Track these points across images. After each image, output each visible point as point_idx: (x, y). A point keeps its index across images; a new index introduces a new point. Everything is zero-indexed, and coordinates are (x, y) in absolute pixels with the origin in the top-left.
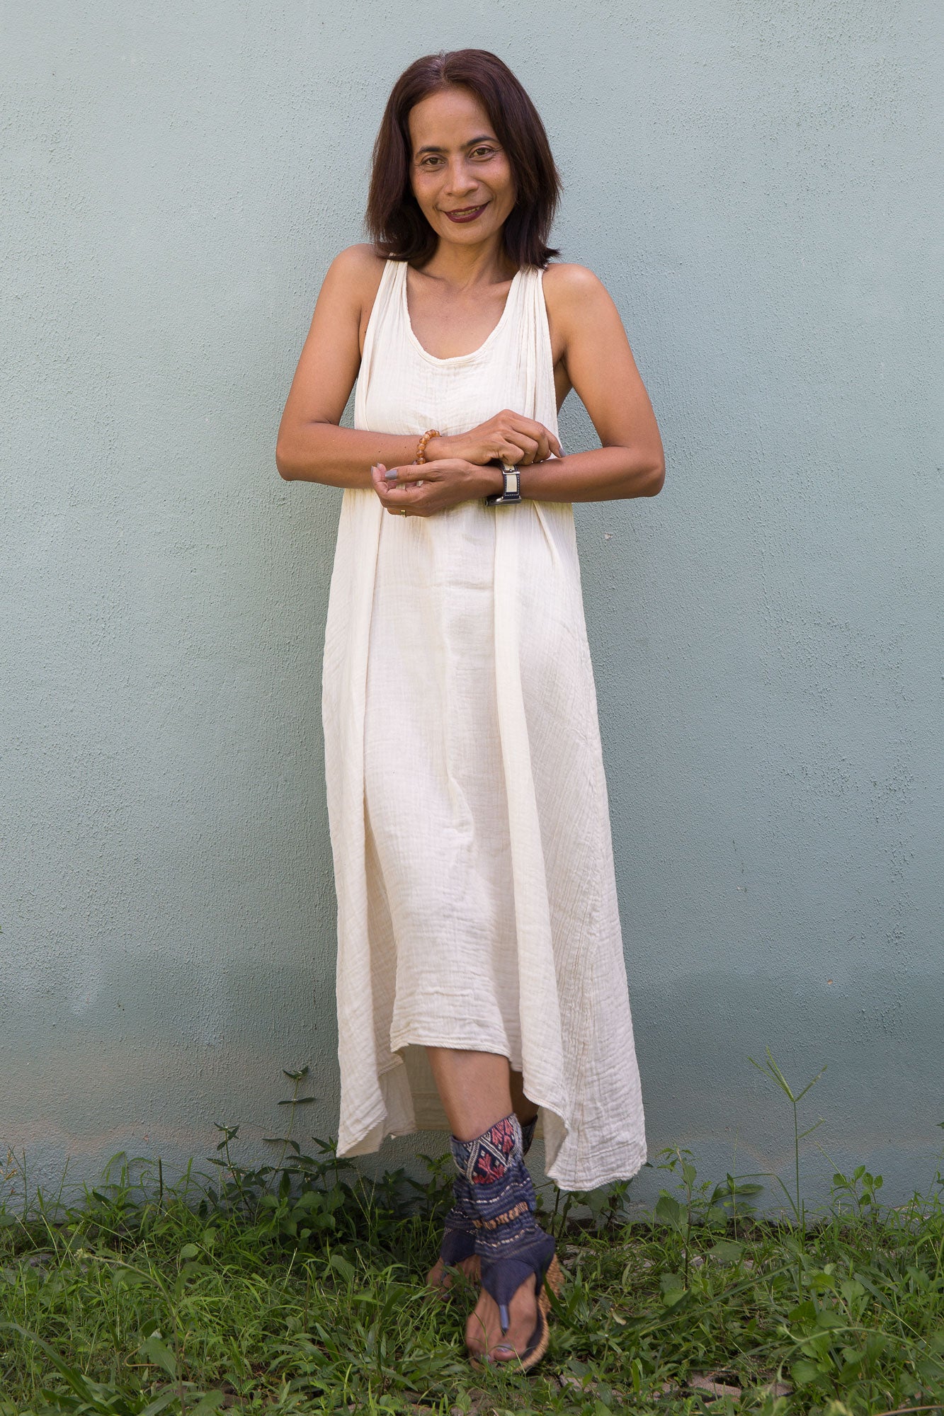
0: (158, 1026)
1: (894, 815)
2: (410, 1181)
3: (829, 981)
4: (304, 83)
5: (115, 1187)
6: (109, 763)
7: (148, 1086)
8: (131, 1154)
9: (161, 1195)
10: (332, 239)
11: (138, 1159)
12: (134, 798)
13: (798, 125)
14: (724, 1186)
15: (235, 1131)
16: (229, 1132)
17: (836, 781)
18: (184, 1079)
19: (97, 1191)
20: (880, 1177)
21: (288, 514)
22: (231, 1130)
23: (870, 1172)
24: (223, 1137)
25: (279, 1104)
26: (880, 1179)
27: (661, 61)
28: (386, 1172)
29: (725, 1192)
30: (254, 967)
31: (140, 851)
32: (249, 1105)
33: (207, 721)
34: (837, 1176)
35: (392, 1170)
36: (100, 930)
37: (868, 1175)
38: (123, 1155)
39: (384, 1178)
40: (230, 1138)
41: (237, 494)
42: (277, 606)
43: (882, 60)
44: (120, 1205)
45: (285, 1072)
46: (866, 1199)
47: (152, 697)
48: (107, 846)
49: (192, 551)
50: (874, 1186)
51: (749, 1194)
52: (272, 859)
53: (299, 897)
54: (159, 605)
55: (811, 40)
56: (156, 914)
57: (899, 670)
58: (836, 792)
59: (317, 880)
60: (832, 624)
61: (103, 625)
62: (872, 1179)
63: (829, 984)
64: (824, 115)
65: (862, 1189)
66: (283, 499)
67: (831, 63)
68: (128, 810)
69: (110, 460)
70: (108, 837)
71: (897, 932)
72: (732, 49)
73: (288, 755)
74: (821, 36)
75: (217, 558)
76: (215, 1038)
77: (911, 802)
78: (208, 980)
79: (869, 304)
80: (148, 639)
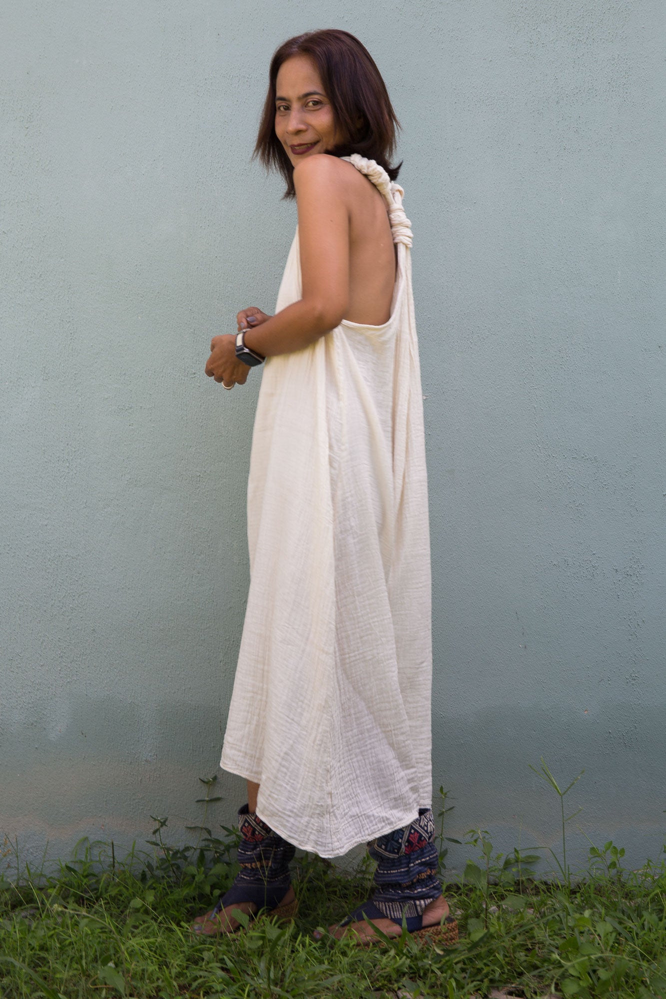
0: (110, 748)
1: (630, 593)
3: (586, 710)
4: (206, 77)
5: (81, 862)
6: (73, 562)
7: (103, 790)
8: (92, 838)
9: (114, 867)
10: (226, 188)
11: (97, 841)
12: (91, 586)
13: (557, 103)
14: (512, 856)
15: (165, 822)
16: (161, 822)
17: (589, 569)
18: (129, 785)
19: (68, 865)
20: (623, 849)
21: (198, 384)
23: (616, 846)
24: (157, 825)
25: (196, 802)
26: (623, 851)
29: (513, 861)
30: (177, 705)
31: (95, 624)
32: (175, 803)
33: (142, 531)
34: (593, 849)
36: (68, 680)
37: (615, 848)
38: (86, 839)
40: (162, 826)
41: (161, 370)
42: (191, 449)
43: (617, 56)
44: (85, 874)
45: (200, 779)
46: (613, 865)
47: (103, 515)
48: (72, 621)
49: (130, 411)
50: (619, 855)
51: (530, 862)
52: (189, 629)
53: (208, 655)
54: (107, 450)
55: (566, 42)
56: (107, 669)
57: (633, 490)
58: (589, 577)
59: (221, 644)
60: (585, 458)
61: (68, 465)
62: (617, 851)
63: (586, 713)
64: (576, 95)
65: (610, 858)
66: (194, 374)
67: (581, 58)
68: (87, 595)
69: (71, 347)
70: (73, 614)
71: (633, 675)
72: (510, 49)
73: (200, 555)
74: (573, 39)
75: (148, 416)
76: (151, 756)
77: (642, 584)
78: (145, 715)
79: (609, 230)
80: (99, 474)
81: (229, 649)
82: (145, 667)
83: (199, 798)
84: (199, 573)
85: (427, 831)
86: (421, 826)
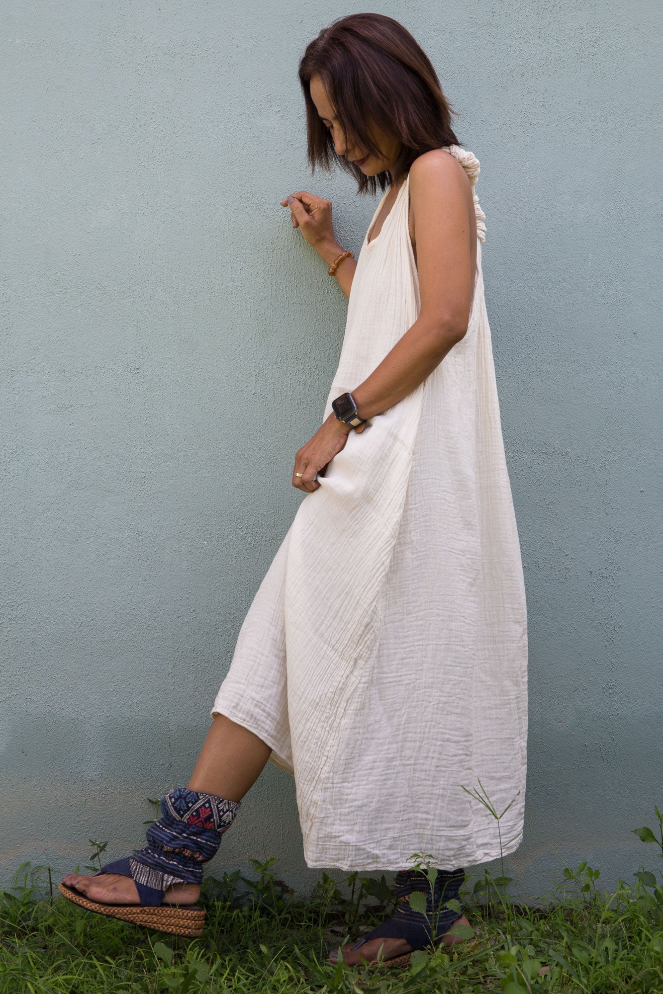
0: (52, 767)
1: (606, 596)
2: (243, 879)
3: (560, 722)
4: (146, 55)
5: (20, 888)
6: (11, 570)
7: (46, 812)
8: (34, 863)
9: (52, 894)
10: (170, 172)
11: (39, 867)
12: (30, 596)
13: (522, 75)
14: (482, 878)
15: (105, 846)
16: (99, 846)
17: (562, 572)
18: (73, 806)
19: (8, 892)
20: (598, 871)
21: (142, 380)
22: (102, 845)
23: (591, 867)
24: (95, 850)
25: (144, 823)
26: (597, 872)
27: (417, 30)
28: (225, 874)
29: (483, 883)
30: (124, 720)
31: (36, 636)
32: (122, 825)
33: (84, 537)
34: (566, 870)
35: (230, 872)
36: (8, 696)
37: (589, 869)
38: (28, 864)
39: (224, 878)
40: (101, 851)
41: (103, 366)
42: (134, 449)
43: (585, 25)
44: (25, 902)
45: (148, 799)
46: (587, 887)
47: (42, 520)
48: (11, 632)
49: (70, 409)
50: (594, 877)
51: (502, 884)
52: (136, 640)
53: (156, 667)
54: (46, 451)
55: (530, 11)
56: (49, 683)
57: (607, 486)
58: (561, 580)
59: (169, 655)
60: (556, 453)
61: (5, 467)
62: (592, 872)
63: (559, 724)
64: (541, 67)
65: (584, 879)
66: (138, 369)
67: (547, 28)
68: (27, 604)
69: (7, 343)
70: (12, 626)
71: (610, 684)
72: (471, 20)
73: (146, 561)
74: (538, 7)
75: (89, 415)
76: (96, 775)
77: (619, 586)
78: (89, 732)
79: (579, 210)
80: (39, 477)
81: (178, 660)
82: (89, 680)
83: (146, 820)
84: (145, 581)
85: (220, 817)
86: (218, 808)
